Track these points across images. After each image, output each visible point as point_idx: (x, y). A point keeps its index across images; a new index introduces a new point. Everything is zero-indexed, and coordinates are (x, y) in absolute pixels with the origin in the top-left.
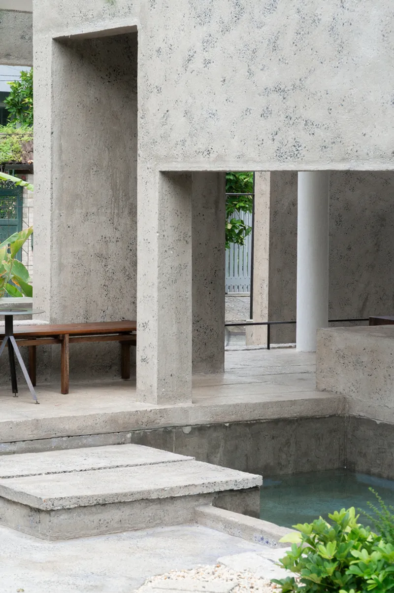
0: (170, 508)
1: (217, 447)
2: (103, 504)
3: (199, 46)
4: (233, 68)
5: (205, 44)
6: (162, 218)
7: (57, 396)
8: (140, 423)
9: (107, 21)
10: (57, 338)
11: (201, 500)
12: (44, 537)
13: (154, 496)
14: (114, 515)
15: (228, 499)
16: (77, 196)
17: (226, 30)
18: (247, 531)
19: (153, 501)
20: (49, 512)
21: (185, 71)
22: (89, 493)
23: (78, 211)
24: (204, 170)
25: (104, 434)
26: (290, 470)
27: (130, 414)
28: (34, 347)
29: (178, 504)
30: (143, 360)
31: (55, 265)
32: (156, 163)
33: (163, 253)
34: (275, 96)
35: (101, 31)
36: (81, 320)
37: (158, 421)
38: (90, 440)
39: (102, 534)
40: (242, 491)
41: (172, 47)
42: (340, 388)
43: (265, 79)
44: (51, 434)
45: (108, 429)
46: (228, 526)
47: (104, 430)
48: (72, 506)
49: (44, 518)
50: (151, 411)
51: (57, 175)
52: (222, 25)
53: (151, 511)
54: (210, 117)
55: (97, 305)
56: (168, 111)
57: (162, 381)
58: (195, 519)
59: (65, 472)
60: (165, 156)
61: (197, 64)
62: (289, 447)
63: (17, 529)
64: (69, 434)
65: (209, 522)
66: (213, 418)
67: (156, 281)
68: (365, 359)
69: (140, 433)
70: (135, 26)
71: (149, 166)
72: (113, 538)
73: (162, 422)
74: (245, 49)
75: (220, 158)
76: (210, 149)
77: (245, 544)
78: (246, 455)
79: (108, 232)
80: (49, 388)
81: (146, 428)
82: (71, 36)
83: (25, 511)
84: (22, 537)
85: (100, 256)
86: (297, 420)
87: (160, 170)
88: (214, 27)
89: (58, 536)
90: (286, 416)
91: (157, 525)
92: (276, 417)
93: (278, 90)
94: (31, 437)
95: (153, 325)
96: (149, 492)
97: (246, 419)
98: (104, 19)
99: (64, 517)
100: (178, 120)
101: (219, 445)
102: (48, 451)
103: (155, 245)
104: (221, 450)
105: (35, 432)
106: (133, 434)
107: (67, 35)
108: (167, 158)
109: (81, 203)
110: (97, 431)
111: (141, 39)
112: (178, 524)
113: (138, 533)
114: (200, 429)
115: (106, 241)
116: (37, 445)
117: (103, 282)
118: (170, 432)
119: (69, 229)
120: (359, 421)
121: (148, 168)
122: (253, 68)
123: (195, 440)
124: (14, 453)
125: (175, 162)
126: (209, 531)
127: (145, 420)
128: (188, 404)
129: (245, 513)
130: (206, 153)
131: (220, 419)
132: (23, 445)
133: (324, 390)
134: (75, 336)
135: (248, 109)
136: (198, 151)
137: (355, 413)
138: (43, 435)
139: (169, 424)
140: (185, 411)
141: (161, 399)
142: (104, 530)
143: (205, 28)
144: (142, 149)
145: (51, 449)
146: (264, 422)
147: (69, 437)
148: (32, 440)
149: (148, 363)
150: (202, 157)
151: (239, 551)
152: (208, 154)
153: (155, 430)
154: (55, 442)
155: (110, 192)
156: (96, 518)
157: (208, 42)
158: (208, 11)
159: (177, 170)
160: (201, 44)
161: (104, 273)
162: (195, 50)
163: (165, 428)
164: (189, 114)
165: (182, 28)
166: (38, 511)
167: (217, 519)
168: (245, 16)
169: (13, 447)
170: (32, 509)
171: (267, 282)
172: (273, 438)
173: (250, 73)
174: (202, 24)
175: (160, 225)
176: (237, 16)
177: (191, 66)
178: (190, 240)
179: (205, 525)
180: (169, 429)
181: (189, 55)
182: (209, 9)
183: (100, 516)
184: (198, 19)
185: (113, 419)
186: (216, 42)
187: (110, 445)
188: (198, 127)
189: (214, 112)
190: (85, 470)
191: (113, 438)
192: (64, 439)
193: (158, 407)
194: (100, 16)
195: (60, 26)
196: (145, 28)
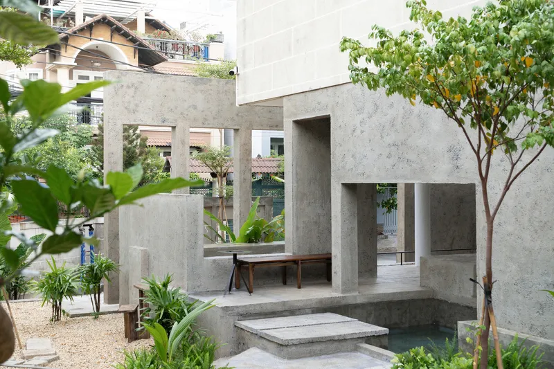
0: (344, 344)
2: (312, 342)
3: (358, 125)
4: (374, 134)
5: (361, 123)
6: (342, 205)
7: (295, 290)
8: (333, 303)
9: (317, 113)
10: (295, 262)
11: (360, 340)
12: (284, 357)
13: (336, 338)
14: (317, 347)
15: (372, 340)
16: (305, 194)
17: (370, 117)
18: (379, 356)
19: (335, 341)
20: (287, 346)
21: (352, 136)
22: (305, 337)
23: (305, 201)
26: (407, 325)
27: (328, 298)
28: (285, 267)
29: (348, 341)
30: (335, 273)
31: (295, 227)
32: (339, 179)
33: (344, 222)
34: (392, 148)
35: (314, 117)
36: (307, 253)
39: (311, 356)
40: (379, 336)
41: (346, 125)
42: (432, 285)
43: (389, 140)
46: (371, 353)
48: (297, 343)
49: (285, 349)
50: (338, 297)
51: (295, 185)
52: (369, 114)
53: (335, 345)
54: (364, 157)
55: (315, 246)
56: (344, 155)
57: (344, 283)
58: (356, 349)
59: (296, 326)
61: (358, 132)
62: (406, 314)
63: (272, 354)
65: (363, 351)
66: (369, 300)
67: (340, 235)
68: (443, 271)
70: (329, 115)
71: (336, 181)
72: (317, 358)
73: (344, 302)
74: (379, 125)
75: (368, 177)
76: (364, 173)
77: (379, 362)
79: (319, 211)
80: (292, 286)
82: (301, 119)
83: (276, 345)
85: (316, 223)
87: (341, 182)
88: (364, 115)
89: (291, 357)
91: (338, 352)
93: (394, 145)
95: (339, 256)
96: (334, 336)
98: (315, 112)
99: (294, 348)
100: (349, 159)
101: (372, 313)
103: (339, 218)
105: (283, 307)
107: (299, 119)
108: (344, 177)
109: (307, 198)
111: (332, 121)
112: (348, 351)
113: (329, 356)
114: (362, 306)
115: (319, 215)
116: (284, 313)
117: (317, 235)
118: (348, 307)
119: (301, 210)
120: (441, 301)
122: (383, 134)
123: (360, 311)
125: (348, 179)
126: (363, 355)
127: (336, 301)
128: (356, 294)
129: (381, 347)
130: (362, 175)
131: (372, 301)
133: (424, 286)
134: (303, 261)
135: (381, 154)
136: (358, 174)
137: (439, 298)
138: (287, 308)
139: (347, 303)
140: (355, 297)
141: (343, 291)
142: (312, 355)
143: (361, 115)
147: (299, 309)
148: (282, 311)
149: (337, 274)
150: (360, 176)
151: (377, 365)
155: (321, 192)
156: (309, 349)
158: (362, 108)
160: (359, 123)
161: (318, 231)
162: (356, 126)
164: (354, 156)
165: (351, 115)
166: (282, 345)
167: (366, 349)
168: (379, 110)
170: (279, 344)
171: (404, 231)
172: (399, 310)
173: (382, 137)
174: (360, 113)
175: (342, 209)
176: (376, 110)
177: (355, 134)
178: (356, 215)
179: (361, 352)
181: (354, 129)
183: (310, 348)
184: (358, 111)
185: (321, 301)
186: (366, 122)
188: (358, 162)
189: (366, 155)
193: (342, 295)
194: (314, 110)
195: (296, 115)
196: (334, 116)
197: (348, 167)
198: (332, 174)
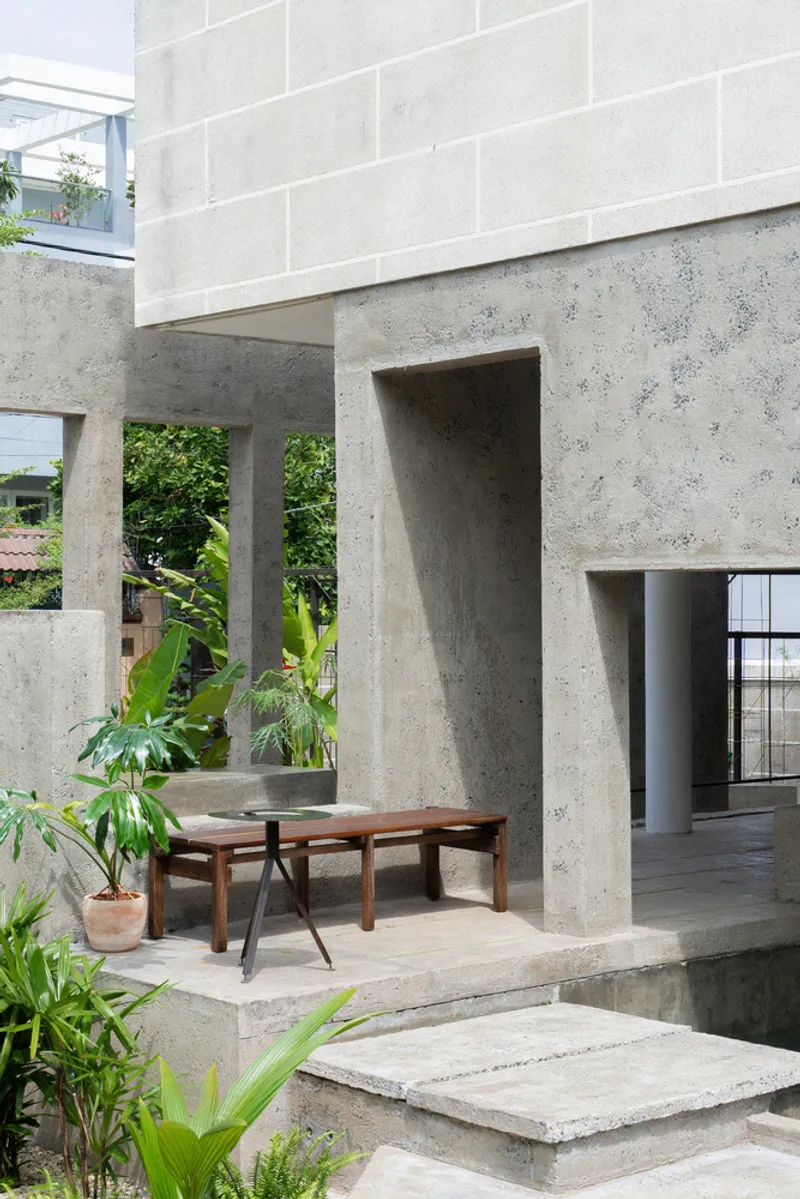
1: (672, 999)
2: (629, 1125)
3: (664, 375)
4: (735, 406)
5: (677, 372)
6: (589, 645)
8: (571, 969)
9: (480, 343)
11: (756, 1105)
14: (641, 1141)
17: (719, 348)
21: (636, 415)
23: (408, 635)
24: (678, 567)
25: (524, 989)
27: (557, 955)
30: (557, 867)
32: (578, 559)
33: (591, 699)
35: (467, 358)
37: (594, 964)
38: (504, 1001)
41: (611, 379)
44: (451, 995)
45: (529, 980)
47: (523, 984)
48: (588, 1134)
50: (584, 949)
51: (379, 580)
52: (711, 341)
54: (688, 485)
55: (435, 779)
56: (601, 478)
57: (592, 900)
58: (748, 1136)
59: (518, 1064)
60: (596, 547)
61: (662, 401)
62: (763, 993)
64: (476, 993)
65: (779, 1142)
66: (665, 954)
69: (570, 985)
70: (536, 349)
71: (564, 564)
73: (600, 966)
74: (759, 377)
75: (708, 549)
76: (688, 536)
78: (709, 1009)
79: (449, 667)
81: (580, 976)
82: (408, 367)
84: (500, 1187)
85: (438, 703)
86: (773, 950)
87: (587, 569)
88: (695, 344)
89: (568, 1185)
90: (760, 945)
92: (746, 947)
94: (423, 1002)
95: (576, 812)
97: (708, 953)
98: (473, 340)
100: (622, 493)
101: (674, 996)
102: (448, 1022)
103: (578, 688)
104: (677, 1003)
105: (430, 992)
106: (562, 987)
107: (400, 366)
108: (601, 551)
109: (412, 624)
110: (513, 986)
111: (547, 368)
112: (726, 1147)
115: (445, 680)
116: (433, 1013)
117: (442, 744)
118: (610, 981)
119: (396, 664)
121: (563, 568)
122: (775, 405)
123: (642, 991)
124: (401, 1029)
125: (618, 557)
127: (577, 963)
130: (680, 542)
132: (413, 1014)
133: (790, 901)
135: (766, 471)
136: (663, 539)
138: (441, 996)
139: (609, 967)
140: (629, 946)
141: (592, 928)
142: (629, 1167)
143: (677, 346)
144: (551, 538)
145: (452, 1019)
146: (731, 957)
147: (476, 997)
148: (425, 1007)
149: (566, 872)
150: (672, 548)
152: (684, 543)
153: (591, 979)
154: (456, 1007)
156: (618, 1148)
157: (681, 369)
158: (683, 320)
159: (622, 569)
160: (670, 372)
161: (443, 730)
162: (656, 381)
163: (604, 974)
164: (644, 483)
165: (630, 348)
166: (529, 1142)
168: (760, 325)
169: (399, 1020)
170: (513, 1139)
172: (743, 981)
173: (771, 415)
174: (671, 340)
176: (743, 325)
177: (648, 407)
179: (772, 1147)
180: (609, 975)
181: (645, 391)
182: (684, 316)
184: (663, 333)
185: (534, 966)
186: (699, 368)
187: (532, 1006)
188: (662, 501)
189: (698, 477)
190: (546, 1060)
191: (533, 996)
192: (470, 1001)
194: (466, 335)
195: (384, 352)
196: (555, 350)
197: (616, 516)
198: (545, 542)
